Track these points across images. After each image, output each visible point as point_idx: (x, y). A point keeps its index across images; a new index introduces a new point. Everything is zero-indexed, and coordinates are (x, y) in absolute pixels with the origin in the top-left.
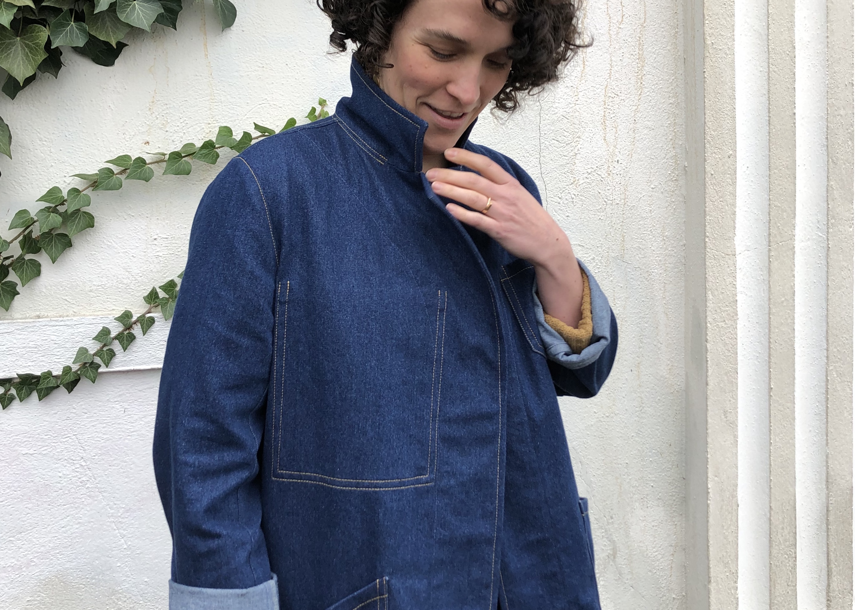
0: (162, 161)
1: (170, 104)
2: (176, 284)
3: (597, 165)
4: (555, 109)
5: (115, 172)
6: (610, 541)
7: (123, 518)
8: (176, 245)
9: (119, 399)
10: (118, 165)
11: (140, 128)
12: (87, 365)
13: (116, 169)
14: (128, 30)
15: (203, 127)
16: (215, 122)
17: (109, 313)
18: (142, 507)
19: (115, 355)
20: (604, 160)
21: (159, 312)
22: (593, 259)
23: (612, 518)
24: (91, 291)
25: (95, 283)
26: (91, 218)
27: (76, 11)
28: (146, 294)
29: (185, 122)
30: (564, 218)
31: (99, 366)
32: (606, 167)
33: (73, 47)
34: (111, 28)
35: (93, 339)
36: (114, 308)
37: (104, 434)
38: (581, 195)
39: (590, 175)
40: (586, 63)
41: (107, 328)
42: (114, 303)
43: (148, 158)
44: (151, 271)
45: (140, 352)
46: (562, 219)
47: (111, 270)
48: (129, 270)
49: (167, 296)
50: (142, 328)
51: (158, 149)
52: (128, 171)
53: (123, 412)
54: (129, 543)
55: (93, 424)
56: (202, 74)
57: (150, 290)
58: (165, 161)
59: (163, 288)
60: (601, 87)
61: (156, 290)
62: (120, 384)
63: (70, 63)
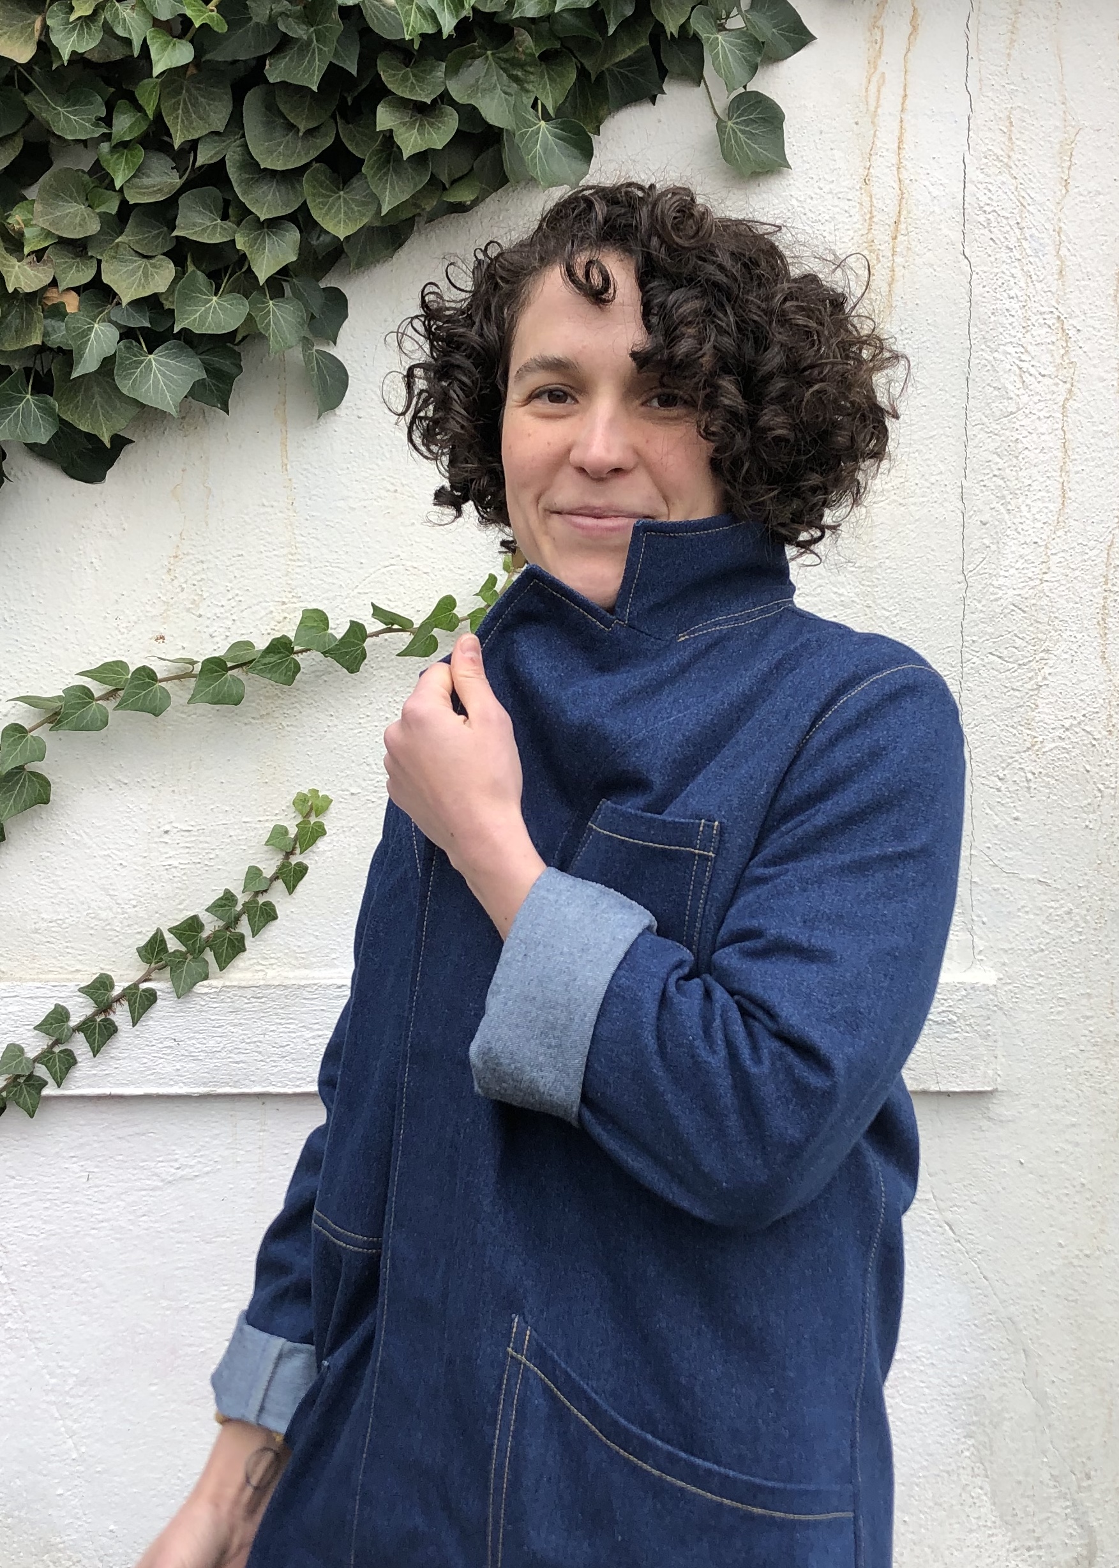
0: (189, 675)
1: (209, 561)
2: (203, 925)
3: (1084, 712)
4: (996, 590)
5: (96, 695)
6: (1082, 1527)
7: (72, 1396)
8: (206, 845)
9: (78, 1153)
10: (102, 681)
11: (148, 608)
12: (21, 1080)
13: (97, 689)
14: (134, 411)
15: (272, 609)
16: (295, 600)
17: (70, 976)
18: (112, 1376)
19: (75, 1062)
20: (1101, 701)
21: (166, 980)
22: (1069, 913)
23: (1088, 1477)
24: (36, 931)
25: (44, 916)
26: (45, 784)
27: (37, 372)
28: (143, 943)
29: (237, 598)
30: (1008, 823)
31: (44, 1084)
32: (1104, 717)
33: (25, 444)
34: (102, 407)
35: (35, 1028)
36: (79, 967)
37: (45, 1222)
38: (1047, 775)
39: (1067, 733)
40: (1070, 494)
41: (63, 1008)
42: (80, 958)
43: (161, 670)
44: (156, 895)
45: (124, 1059)
46: (1004, 823)
47: (77, 890)
48: (112, 892)
49: (183, 949)
50: (132, 1012)
51: (182, 651)
52: (121, 693)
53: (85, 1180)
54: (83, 1449)
55: (25, 1200)
56: (275, 504)
57: (150, 935)
58: (194, 676)
59: (177, 931)
60: (1099, 546)
61: (162, 935)
62: (82, 1122)
63: (19, 474)
